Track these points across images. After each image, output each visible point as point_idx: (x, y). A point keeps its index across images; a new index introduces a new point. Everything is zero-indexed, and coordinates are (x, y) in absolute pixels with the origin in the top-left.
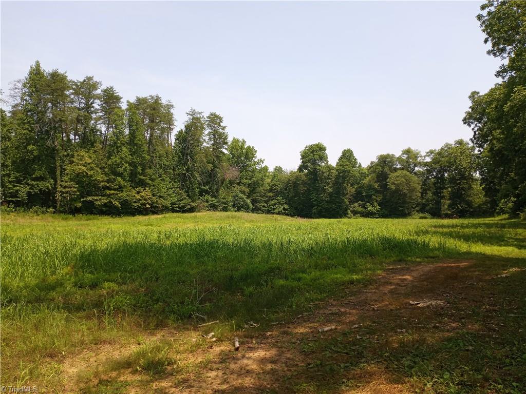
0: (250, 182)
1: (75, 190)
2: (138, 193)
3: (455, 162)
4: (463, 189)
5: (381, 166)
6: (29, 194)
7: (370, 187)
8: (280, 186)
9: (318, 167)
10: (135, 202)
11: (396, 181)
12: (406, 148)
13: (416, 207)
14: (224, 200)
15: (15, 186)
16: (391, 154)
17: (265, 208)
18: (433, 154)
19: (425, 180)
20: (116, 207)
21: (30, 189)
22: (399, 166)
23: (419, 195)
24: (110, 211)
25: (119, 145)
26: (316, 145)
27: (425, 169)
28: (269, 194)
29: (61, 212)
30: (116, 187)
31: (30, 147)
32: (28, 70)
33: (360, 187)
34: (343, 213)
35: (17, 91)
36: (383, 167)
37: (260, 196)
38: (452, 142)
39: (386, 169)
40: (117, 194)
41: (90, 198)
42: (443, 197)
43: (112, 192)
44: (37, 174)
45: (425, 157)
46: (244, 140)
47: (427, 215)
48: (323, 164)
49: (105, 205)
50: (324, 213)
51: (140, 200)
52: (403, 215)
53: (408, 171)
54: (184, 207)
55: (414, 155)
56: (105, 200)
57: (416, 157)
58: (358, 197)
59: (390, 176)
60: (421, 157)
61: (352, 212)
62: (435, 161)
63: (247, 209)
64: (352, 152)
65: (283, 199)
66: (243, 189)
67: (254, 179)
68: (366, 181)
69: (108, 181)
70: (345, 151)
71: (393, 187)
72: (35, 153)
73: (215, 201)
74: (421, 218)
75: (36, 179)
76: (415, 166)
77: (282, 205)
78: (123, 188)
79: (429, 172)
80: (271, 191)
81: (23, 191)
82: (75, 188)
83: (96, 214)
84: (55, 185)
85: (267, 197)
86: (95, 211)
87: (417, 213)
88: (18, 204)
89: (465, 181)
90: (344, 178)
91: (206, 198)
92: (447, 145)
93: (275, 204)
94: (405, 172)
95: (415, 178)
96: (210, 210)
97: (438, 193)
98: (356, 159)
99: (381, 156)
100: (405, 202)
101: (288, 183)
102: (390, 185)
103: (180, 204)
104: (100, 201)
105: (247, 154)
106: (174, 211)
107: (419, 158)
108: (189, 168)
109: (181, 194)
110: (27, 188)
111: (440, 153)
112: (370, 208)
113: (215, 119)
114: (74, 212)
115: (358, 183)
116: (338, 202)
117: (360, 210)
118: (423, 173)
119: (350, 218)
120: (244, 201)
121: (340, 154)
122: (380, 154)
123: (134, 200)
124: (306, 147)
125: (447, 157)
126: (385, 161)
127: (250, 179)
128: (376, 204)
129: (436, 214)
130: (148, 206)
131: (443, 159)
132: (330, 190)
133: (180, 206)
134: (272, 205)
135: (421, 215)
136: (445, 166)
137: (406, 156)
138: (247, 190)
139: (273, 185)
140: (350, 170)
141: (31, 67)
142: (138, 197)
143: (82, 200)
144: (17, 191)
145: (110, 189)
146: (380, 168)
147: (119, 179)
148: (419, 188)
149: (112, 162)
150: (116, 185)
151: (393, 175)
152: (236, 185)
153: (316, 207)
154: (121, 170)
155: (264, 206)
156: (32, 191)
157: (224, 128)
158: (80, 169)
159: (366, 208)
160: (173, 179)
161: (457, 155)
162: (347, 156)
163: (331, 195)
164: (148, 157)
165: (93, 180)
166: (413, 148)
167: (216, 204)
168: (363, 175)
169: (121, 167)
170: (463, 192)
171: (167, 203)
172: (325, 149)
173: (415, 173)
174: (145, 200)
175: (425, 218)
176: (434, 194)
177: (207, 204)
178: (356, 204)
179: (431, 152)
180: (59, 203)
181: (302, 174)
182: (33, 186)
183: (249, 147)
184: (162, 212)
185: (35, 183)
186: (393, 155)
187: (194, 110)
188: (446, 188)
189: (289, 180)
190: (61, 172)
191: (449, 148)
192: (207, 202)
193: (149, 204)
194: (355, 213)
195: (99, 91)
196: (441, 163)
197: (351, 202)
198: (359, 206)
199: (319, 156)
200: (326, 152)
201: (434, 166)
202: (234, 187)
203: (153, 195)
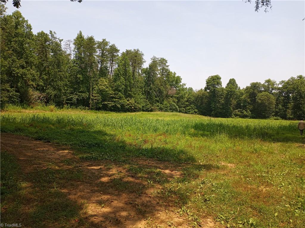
0: (178, 96)
1: (100, 98)
2: (128, 101)
3: (297, 88)
4: (301, 104)
5: (252, 89)
6: (77, 99)
7: (245, 101)
8: (193, 99)
9: (216, 89)
10: (126, 105)
11: (262, 98)
12: (267, 79)
13: (272, 113)
14: (166, 106)
15: (70, 95)
16: (258, 82)
17: (184, 111)
18: (283, 83)
19: (278, 98)
20: (118, 108)
21: (78, 97)
22: (263, 89)
23: (274, 106)
24: (115, 109)
25: (120, 75)
26: (216, 76)
27: (278, 91)
28: (186, 103)
29: (92, 109)
30: (118, 97)
31: (79, 76)
32: (76, 36)
33: (239, 101)
34: (229, 115)
35: (67, 46)
36: (254, 90)
37: (182, 104)
38: (295, 77)
39: (256, 91)
40: (119, 101)
41: (106, 103)
42: (288, 108)
43: (117, 100)
44: (81, 89)
45: (279, 84)
46: (175, 73)
47: (279, 118)
48: (219, 87)
49: (113, 106)
50: (218, 115)
51: (129, 104)
52: (265, 117)
53: (268, 92)
54: (148, 109)
55: (272, 83)
56: (113, 104)
57: (273, 85)
58: (238, 106)
59: (258, 95)
60: (276, 84)
61: (234, 115)
62: (285, 87)
63: (177, 111)
64: (235, 81)
65: (194, 106)
66: (174, 100)
67: (180, 94)
68: (243, 97)
69: (115, 94)
70: (231, 79)
71: (260, 101)
72: (81, 79)
73: (162, 106)
74: (275, 119)
75: (81, 92)
76: (273, 89)
77: (194, 109)
78: (121, 98)
79: (281, 93)
80: (187, 101)
81: (75, 98)
82: (99, 97)
83: (109, 111)
84: (89, 95)
85: (185, 105)
86: (108, 109)
87: (272, 117)
88: (72, 104)
89: (302, 99)
90: (231, 95)
91: (157, 104)
92: (292, 78)
93: (190, 109)
94: (267, 93)
95: (272, 97)
96: (160, 111)
97: (285, 105)
98: (237, 85)
99: (253, 83)
100: (266, 110)
101: (198, 97)
102: (257, 100)
103: (146, 107)
104: (111, 104)
105: (177, 80)
106: (143, 111)
107: (275, 85)
108: (151, 88)
109: (147, 101)
110: (77, 97)
111: (288, 83)
112: (245, 113)
113: (163, 61)
114: (98, 109)
115: (239, 98)
116: (226, 109)
117: (239, 114)
118: (277, 94)
119: (233, 118)
120: (175, 106)
121: (228, 82)
122: (252, 82)
123: (126, 104)
124: (210, 77)
125: (292, 85)
126: (255, 86)
127: (178, 94)
128: (248, 110)
129: (284, 117)
130: (133, 108)
131: (289, 86)
132: (222, 102)
133: (147, 108)
134: (188, 109)
135: (275, 118)
136: (290, 90)
137: (267, 84)
138: (177, 100)
139: (189, 98)
140: (235, 91)
141: (78, 34)
142: (128, 103)
143: (102, 103)
144: (72, 98)
145: (116, 98)
146: (252, 90)
147: (120, 93)
148: (274, 102)
149: (117, 84)
150: (118, 96)
151: (260, 95)
152: (170, 98)
153: (214, 111)
154: (121, 89)
155: (183, 110)
156: (79, 98)
157: (168, 66)
158: (102, 88)
159: (243, 113)
160: (143, 94)
161: (299, 84)
162: (232, 82)
163: (223, 104)
164: (133, 82)
165: (108, 93)
166: (272, 79)
167: (163, 108)
168: (242, 94)
169: (121, 87)
170: (301, 106)
171: (140, 106)
172: (220, 79)
173: (272, 94)
174: (131, 104)
175: (278, 119)
176: (283, 106)
177: (158, 108)
178: (237, 110)
179: (283, 82)
180: (91, 105)
181: (206, 92)
182: (79, 95)
183: (178, 76)
184: (138, 111)
185: (81, 94)
186: (260, 83)
187: (155, 57)
188: (290, 103)
189: (199, 95)
190: (93, 89)
191: (293, 80)
192: (158, 106)
193: (133, 107)
194: (236, 115)
195: (108, 47)
196: (288, 88)
197: (234, 109)
198: (238, 112)
199: (217, 82)
200: (221, 80)
201: (284, 90)
202: (169, 99)
203: (135, 102)
